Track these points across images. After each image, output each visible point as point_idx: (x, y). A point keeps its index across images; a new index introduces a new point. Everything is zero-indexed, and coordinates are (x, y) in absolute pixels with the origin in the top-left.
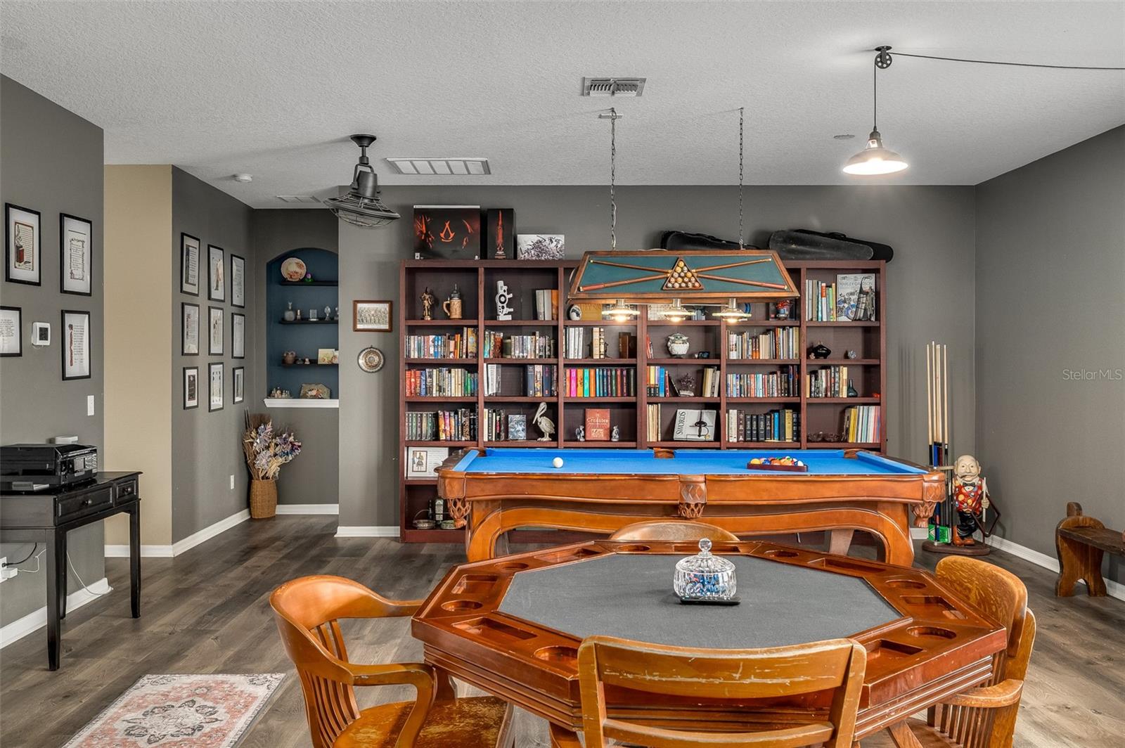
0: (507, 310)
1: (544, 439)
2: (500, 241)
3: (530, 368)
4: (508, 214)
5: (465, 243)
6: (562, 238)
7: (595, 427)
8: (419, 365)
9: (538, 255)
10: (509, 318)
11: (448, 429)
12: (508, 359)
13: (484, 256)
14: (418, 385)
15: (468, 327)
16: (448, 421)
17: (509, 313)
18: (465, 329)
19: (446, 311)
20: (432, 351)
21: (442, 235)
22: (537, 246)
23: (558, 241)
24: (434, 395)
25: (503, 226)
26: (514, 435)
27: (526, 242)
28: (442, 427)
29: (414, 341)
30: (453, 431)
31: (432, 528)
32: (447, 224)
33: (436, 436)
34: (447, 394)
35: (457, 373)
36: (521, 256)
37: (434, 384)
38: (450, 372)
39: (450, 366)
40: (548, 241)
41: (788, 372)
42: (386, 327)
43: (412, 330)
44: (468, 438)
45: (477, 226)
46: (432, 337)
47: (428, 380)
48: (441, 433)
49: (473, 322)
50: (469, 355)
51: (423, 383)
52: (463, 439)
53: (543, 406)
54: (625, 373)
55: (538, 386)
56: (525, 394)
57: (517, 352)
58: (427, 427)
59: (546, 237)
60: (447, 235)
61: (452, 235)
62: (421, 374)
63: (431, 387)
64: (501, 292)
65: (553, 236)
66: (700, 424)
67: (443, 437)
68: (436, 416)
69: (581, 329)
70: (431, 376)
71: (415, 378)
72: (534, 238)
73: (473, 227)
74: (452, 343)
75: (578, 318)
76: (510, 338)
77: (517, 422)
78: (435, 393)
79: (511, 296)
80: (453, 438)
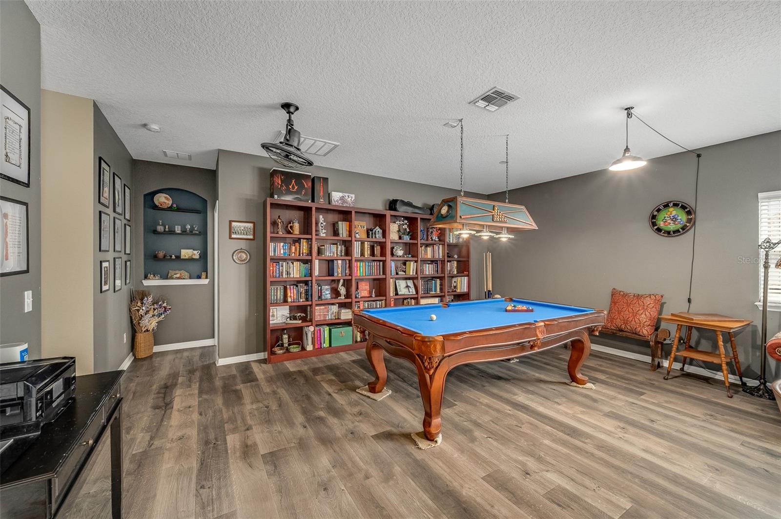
0: (324, 231)
1: (341, 298)
2: (321, 194)
3: (335, 262)
4: (326, 180)
5: (303, 193)
6: (353, 196)
7: (363, 290)
8: (276, 260)
9: (342, 204)
10: (324, 235)
11: (292, 295)
12: (323, 257)
13: (313, 201)
14: (275, 271)
15: (304, 239)
16: (292, 291)
17: (324, 233)
18: (302, 240)
19: (290, 229)
20: (282, 252)
21: (291, 187)
22: (342, 198)
23: (352, 197)
24: (284, 277)
25: (323, 186)
26: (325, 297)
27: (336, 196)
28: (289, 295)
29: (272, 246)
30: (295, 296)
31: (285, 353)
32: (293, 181)
33: (285, 301)
34: (292, 276)
35: (297, 265)
36: (333, 203)
37: (284, 270)
38: (293, 264)
39: (293, 261)
40: (347, 197)
41: (437, 264)
42: (251, 237)
43: (273, 239)
44: (304, 300)
45: (310, 184)
46: (282, 244)
47: (280, 268)
48: (288, 298)
49: (309, 236)
50: (304, 254)
51: (278, 270)
52: (301, 300)
53: (342, 281)
54: (378, 264)
55: (340, 270)
56: (333, 275)
57: (328, 253)
58: (280, 295)
59: (346, 195)
60: (293, 187)
61: (296, 188)
62: (276, 265)
63: (282, 272)
64: (321, 221)
65: (350, 195)
66: (407, 287)
67: (289, 300)
68: (285, 289)
69: (360, 242)
70: (282, 266)
71: (273, 267)
72: (341, 194)
73: (308, 185)
74: (293, 247)
75: (358, 237)
76: (324, 246)
77: (327, 289)
78: (285, 275)
79: (324, 224)
80: (295, 300)
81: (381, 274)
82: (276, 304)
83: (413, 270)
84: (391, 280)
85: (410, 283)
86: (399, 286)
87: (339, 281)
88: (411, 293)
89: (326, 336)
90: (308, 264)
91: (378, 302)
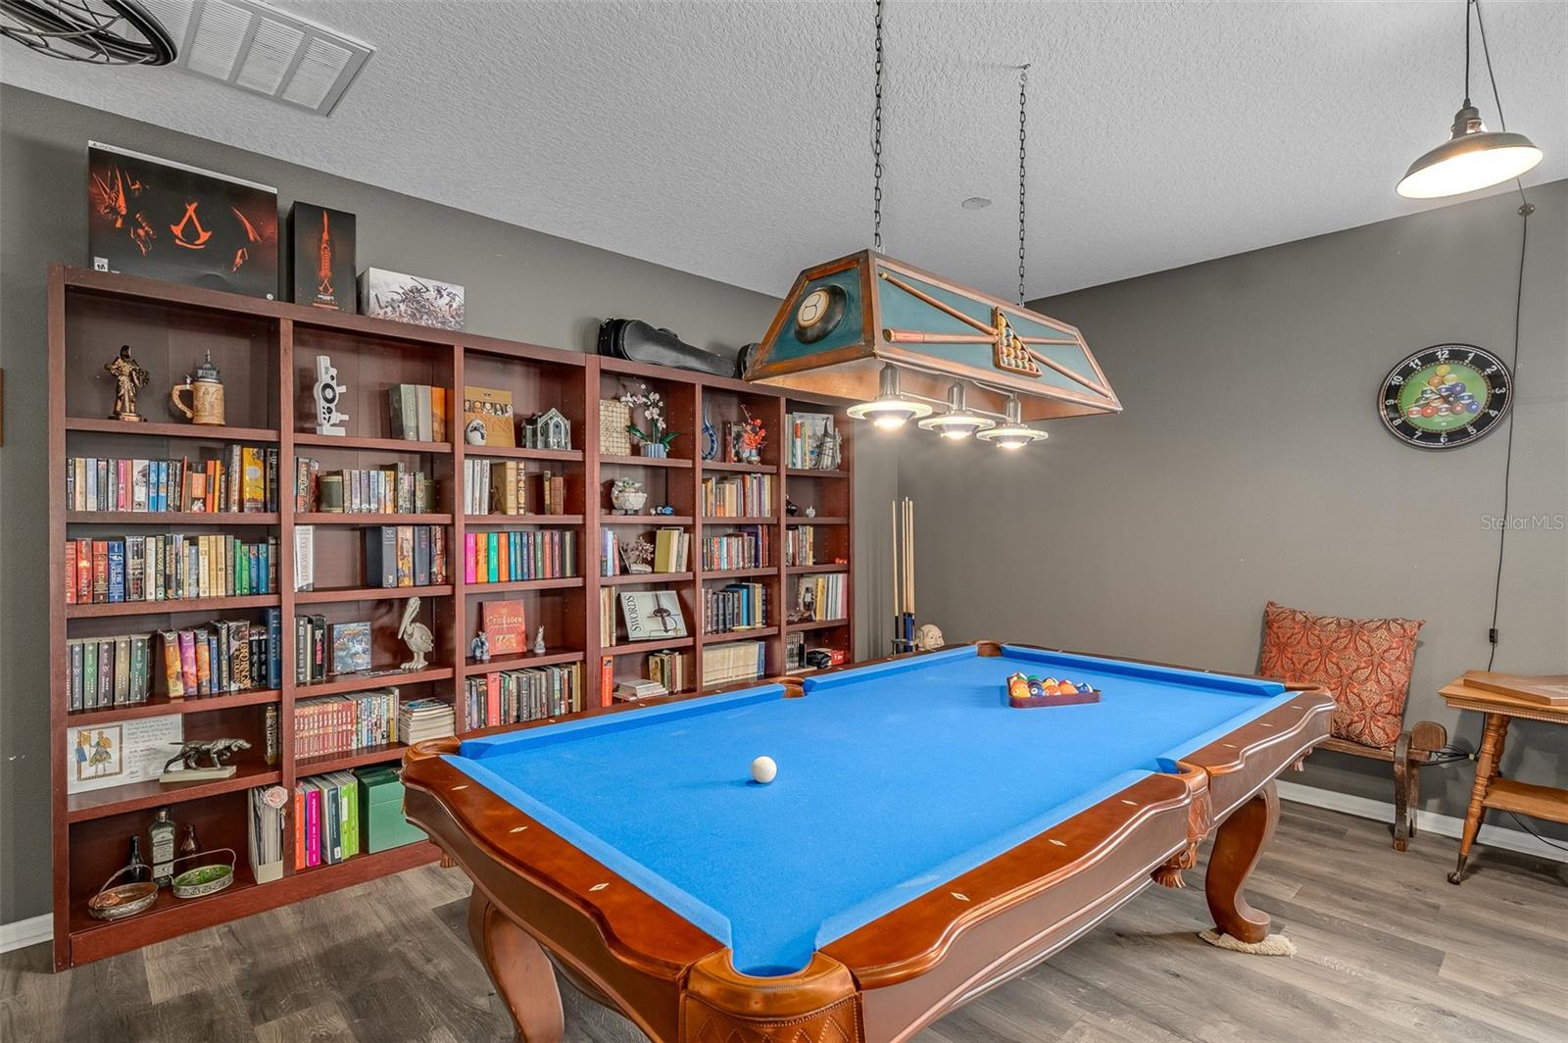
0: (336, 417)
1: (413, 665)
2: (325, 272)
3: (387, 533)
4: (344, 222)
5: (239, 261)
6: (459, 291)
7: (500, 632)
9: (413, 316)
10: (341, 432)
11: (191, 669)
12: (335, 514)
13: (286, 296)
14: (102, 576)
15: (245, 443)
16: (190, 653)
17: (341, 424)
18: (237, 449)
19: (181, 406)
20: (140, 495)
21: (177, 230)
22: (413, 296)
23: (452, 297)
24: (150, 597)
25: (331, 243)
26: (345, 664)
27: (386, 286)
28: (175, 666)
29: (86, 471)
30: (205, 674)
31: (153, 907)
32: (191, 209)
34: (189, 591)
35: (212, 546)
36: (375, 310)
37: (151, 571)
38: (194, 542)
39: (194, 530)
40: (432, 294)
43: (79, 441)
44: (248, 683)
45: (274, 232)
46: (139, 465)
47: (131, 562)
48: (171, 682)
49: (269, 435)
50: (247, 505)
51: (116, 570)
52: (234, 687)
53: (414, 605)
54: (557, 538)
55: (406, 566)
56: (377, 584)
57: (357, 501)
58: (130, 672)
59: (431, 284)
60: (190, 234)
61: (205, 236)
62: (110, 549)
63: (141, 580)
64: (325, 378)
65: (444, 285)
66: (660, 612)
67: (176, 689)
68: (156, 644)
69: (487, 462)
70: (140, 553)
71: (93, 558)
72: (407, 281)
73: (258, 232)
74: (198, 480)
75: (483, 443)
76: (339, 473)
77: (354, 637)
78: (152, 592)
79: (343, 389)
80: (205, 690)
81: (568, 574)
82: (110, 711)
83: (679, 557)
84: (604, 594)
85: (669, 600)
86: (633, 611)
87: (404, 602)
88: (671, 634)
89: (344, 818)
90: (265, 541)
91: (556, 671)
